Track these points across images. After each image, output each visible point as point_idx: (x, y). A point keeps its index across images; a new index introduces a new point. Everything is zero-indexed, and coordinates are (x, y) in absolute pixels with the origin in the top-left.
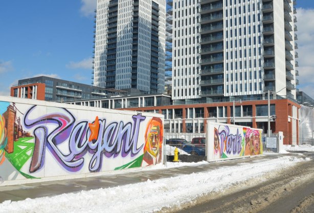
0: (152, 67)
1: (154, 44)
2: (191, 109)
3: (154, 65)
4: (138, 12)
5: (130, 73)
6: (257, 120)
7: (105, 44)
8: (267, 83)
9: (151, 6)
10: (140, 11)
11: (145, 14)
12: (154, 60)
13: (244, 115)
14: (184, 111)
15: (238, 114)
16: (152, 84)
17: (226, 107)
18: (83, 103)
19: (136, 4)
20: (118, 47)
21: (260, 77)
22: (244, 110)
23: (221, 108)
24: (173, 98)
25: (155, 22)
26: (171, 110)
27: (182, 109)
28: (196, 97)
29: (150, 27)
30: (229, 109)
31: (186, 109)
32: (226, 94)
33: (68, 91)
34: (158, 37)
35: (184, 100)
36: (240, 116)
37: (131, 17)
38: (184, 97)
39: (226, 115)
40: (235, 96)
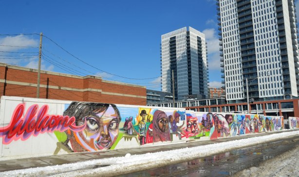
0: (200, 78)
1: (200, 63)
2: (240, 106)
3: (201, 77)
4: (189, 44)
5: (187, 83)
6: (282, 111)
7: (169, 65)
8: (286, 89)
9: (197, 39)
10: (191, 44)
11: (194, 45)
12: (201, 73)
13: (274, 108)
14: (236, 107)
15: (270, 108)
16: (200, 89)
17: (262, 104)
18: (162, 105)
19: (188, 40)
20: (178, 67)
21: (282, 86)
22: (273, 106)
23: (259, 105)
24: (227, 100)
25: (199, 49)
26: (227, 107)
27: (234, 106)
28: (241, 98)
29: (197, 53)
30: (264, 105)
31: (237, 106)
32: (260, 97)
33: (153, 96)
34: (202, 59)
35: (235, 101)
36: (271, 109)
37: (185, 48)
38: (234, 99)
39: (262, 109)
40: (266, 98)
